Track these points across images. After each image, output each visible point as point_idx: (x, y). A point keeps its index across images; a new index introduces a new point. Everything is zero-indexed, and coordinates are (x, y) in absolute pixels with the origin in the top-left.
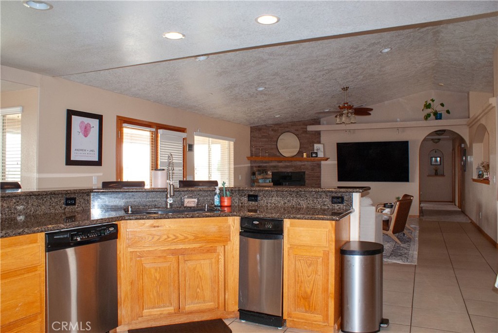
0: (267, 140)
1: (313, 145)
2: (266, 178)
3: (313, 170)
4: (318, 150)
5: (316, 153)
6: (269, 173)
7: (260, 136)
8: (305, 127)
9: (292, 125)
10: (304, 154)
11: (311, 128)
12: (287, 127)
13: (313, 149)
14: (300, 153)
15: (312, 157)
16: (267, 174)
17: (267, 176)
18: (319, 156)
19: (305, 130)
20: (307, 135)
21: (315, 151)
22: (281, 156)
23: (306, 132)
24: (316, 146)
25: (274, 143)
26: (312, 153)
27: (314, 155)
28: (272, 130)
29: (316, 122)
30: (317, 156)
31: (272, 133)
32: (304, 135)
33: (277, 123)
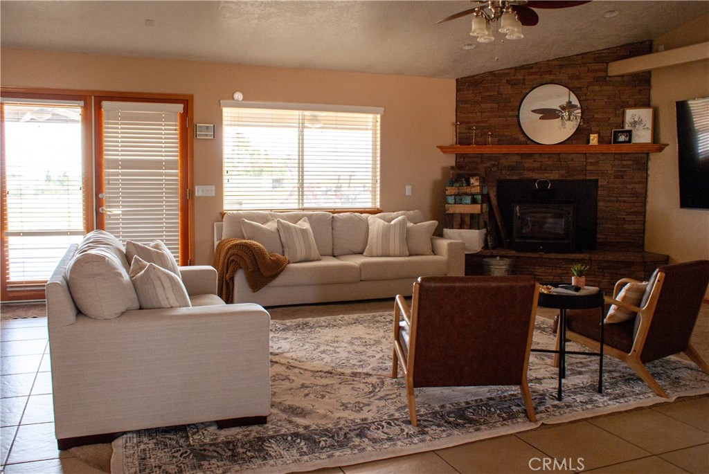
0: (496, 106)
1: (623, 114)
2: (467, 194)
3: (622, 177)
4: (634, 123)
5: (630, 132)
6: (472, 181)
7: (479, 98)
8: (603, 66)
9: (561, 66)
10: (592, 136)
11: (619, 68)
12: (550, 72)
13: (623, 122)
14: (581, 134)
15: (616, 142)
16: (468, 184)
17: (468, 190)
18: (636, 140)
19: (603, 74)
20: (606, 88)
21: (627, 128)
22: (529, 142)
23: (604, 79)
24: (631, 114)
25: (511, 113)
26: (616, 133)
27: (622, 138)
28: (508, 82)
29: (642, 47)
30: (630, 141)
31: (507, 90)
32: (597, 88)
33: (520, 64)
